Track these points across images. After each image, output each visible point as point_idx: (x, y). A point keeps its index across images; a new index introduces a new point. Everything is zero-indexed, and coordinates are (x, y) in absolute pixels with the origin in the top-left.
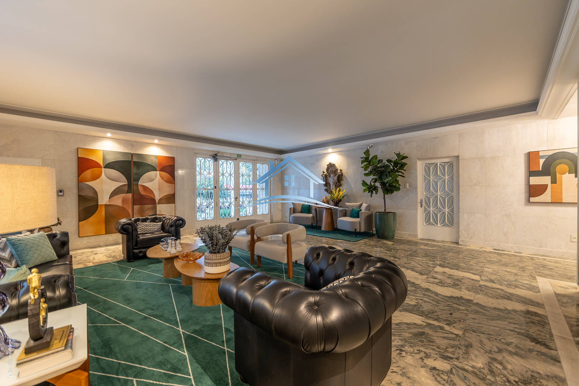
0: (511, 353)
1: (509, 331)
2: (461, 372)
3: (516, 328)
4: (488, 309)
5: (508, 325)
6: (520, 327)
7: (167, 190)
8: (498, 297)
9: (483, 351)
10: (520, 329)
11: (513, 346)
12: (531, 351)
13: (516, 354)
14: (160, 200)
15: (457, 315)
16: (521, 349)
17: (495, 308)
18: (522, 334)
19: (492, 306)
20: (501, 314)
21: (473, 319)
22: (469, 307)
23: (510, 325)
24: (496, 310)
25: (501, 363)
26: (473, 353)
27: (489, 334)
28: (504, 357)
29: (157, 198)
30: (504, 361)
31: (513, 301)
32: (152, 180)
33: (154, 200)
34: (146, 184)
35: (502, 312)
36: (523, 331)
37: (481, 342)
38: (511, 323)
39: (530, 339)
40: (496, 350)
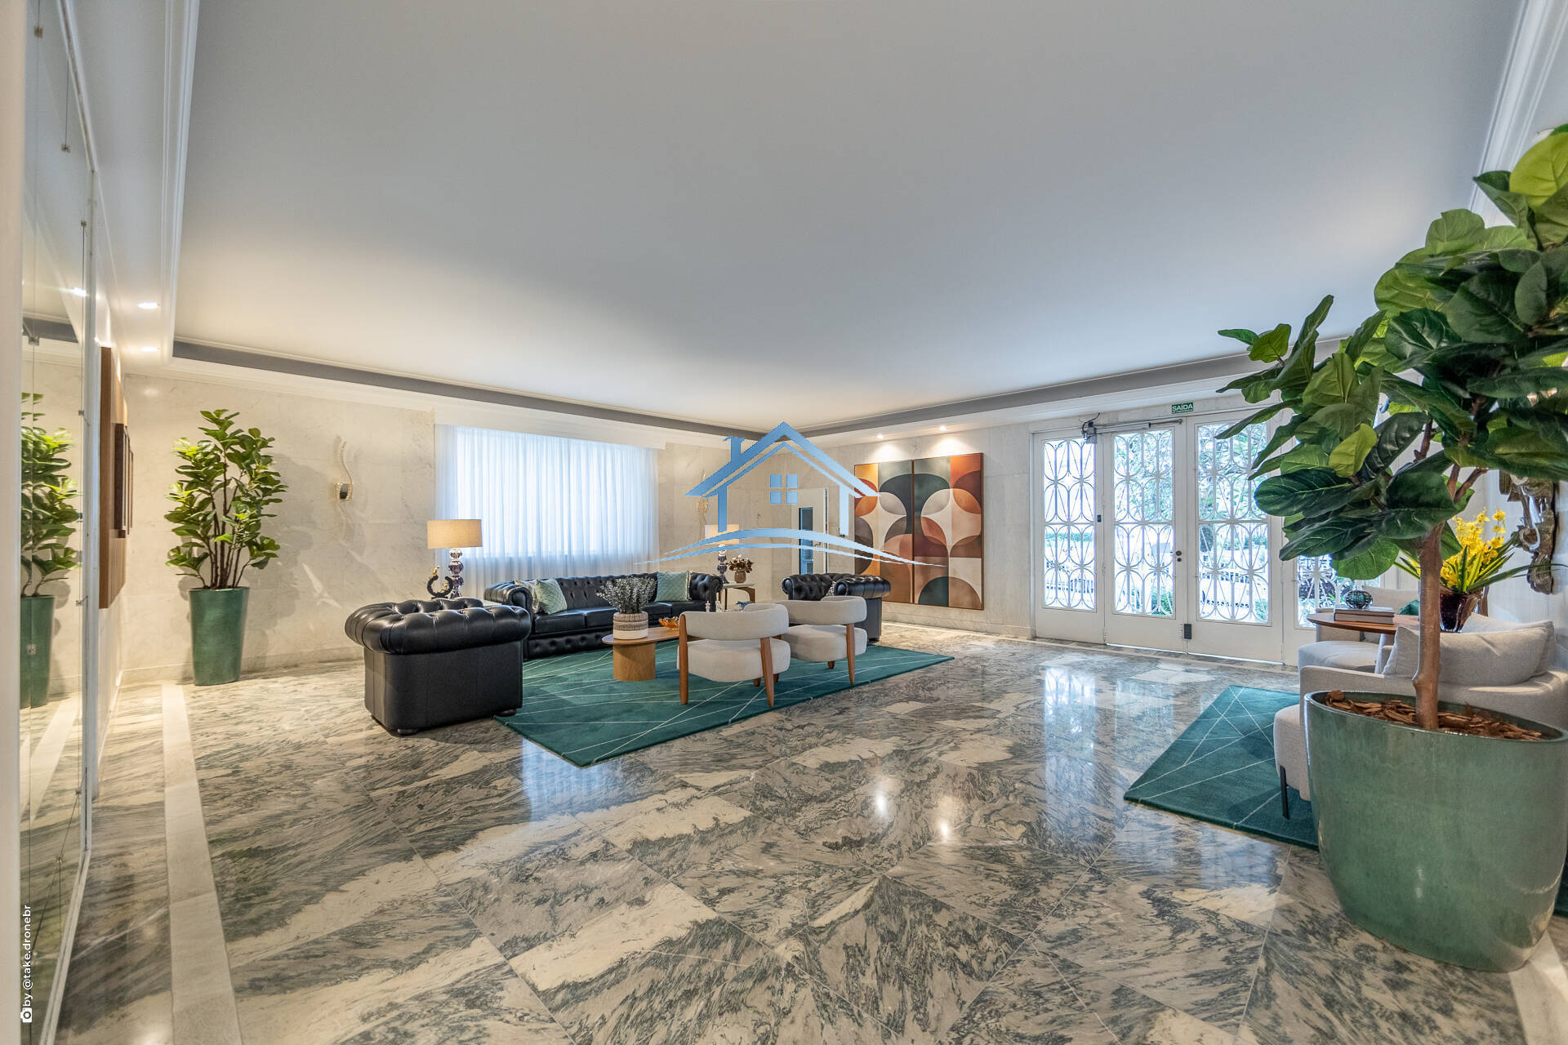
0: (288, 813)
1: (304, 841)
2: (333, 768)
3: (295, 855)
4: (373, 860)
5: (311, 853)
6: (288, 862)
7: (967, 527)
8: (385, 919)
9: (325, 794)
10: (284, 860)
11: (288, 823)
12: (258, 832)
13: (278, 816)
14: (954, 547)
15: (411, 811)
16: (273, 826)
17: (362, 873)
18: (276, 851)
19: (373, 875)
20: (339, 868)
21: (379, 823)
22: (413, 838)
23: (308, 855)
24: (358, 870)
25: (295, 796)
26: (335, 787)
27: (333, 817)
28: (295, 803)
29: (950, 544)
30: (292, 800)
31: (334, 934)
32: (941, 508)
33: (944, 547)
34: (933, 517)
35: (340, 874)
36: (278, 857)
37: (336, 801)
38: (309, 861)
39: (262, 851)
40: (309, 805)
